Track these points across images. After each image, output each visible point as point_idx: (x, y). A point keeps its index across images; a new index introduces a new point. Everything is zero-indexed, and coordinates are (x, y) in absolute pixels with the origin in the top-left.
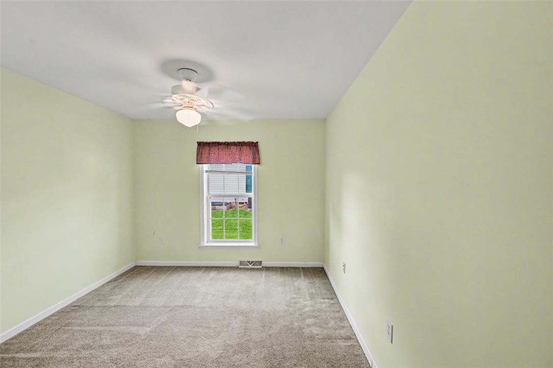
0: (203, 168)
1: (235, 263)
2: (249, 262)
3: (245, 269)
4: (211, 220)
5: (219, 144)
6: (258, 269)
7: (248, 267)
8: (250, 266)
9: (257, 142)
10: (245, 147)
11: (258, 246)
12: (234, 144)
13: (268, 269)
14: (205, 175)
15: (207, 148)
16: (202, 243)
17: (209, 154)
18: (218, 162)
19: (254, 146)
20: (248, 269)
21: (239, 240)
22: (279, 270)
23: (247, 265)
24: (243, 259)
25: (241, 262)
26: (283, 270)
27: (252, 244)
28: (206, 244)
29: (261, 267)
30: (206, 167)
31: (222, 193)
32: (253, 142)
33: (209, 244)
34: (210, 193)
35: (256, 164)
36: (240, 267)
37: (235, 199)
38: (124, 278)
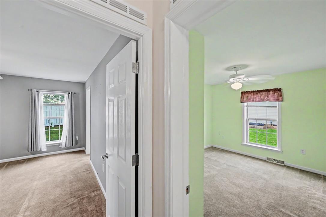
0: (244, 105)
1: (264, 158)
2: (274, 159)
3: (270, 163)
4: (249, 132)
5: (253, 92)
6: (280, 165)
7: (273, 162)
8: (275, 162)
9: (281, 88)
10: (271, 92)
11: (281, 151)
12: (264, 91)
13: (288, 167)
14: (246, 108)
15: (247, 94)
16: (243, 142)
17: (248, 97)
18: (253, 101)
19: (278, 91)
20: (273, 163)
21: (267, 145)
22: (299, 170)
23: (273, 161)
24: (269, 157)
25: (267, 158)
26: (302, 171)
27: (277, 150)
28: (245, 143)
29: (284, 165)
30: (246, 104)
31: (256, 117)
32: (277, 89)
33: (247, 144)
34: (248, 117)
35: (279, 101)
36: (267, 160)
37: (271, 122)
38: (208, 150)
